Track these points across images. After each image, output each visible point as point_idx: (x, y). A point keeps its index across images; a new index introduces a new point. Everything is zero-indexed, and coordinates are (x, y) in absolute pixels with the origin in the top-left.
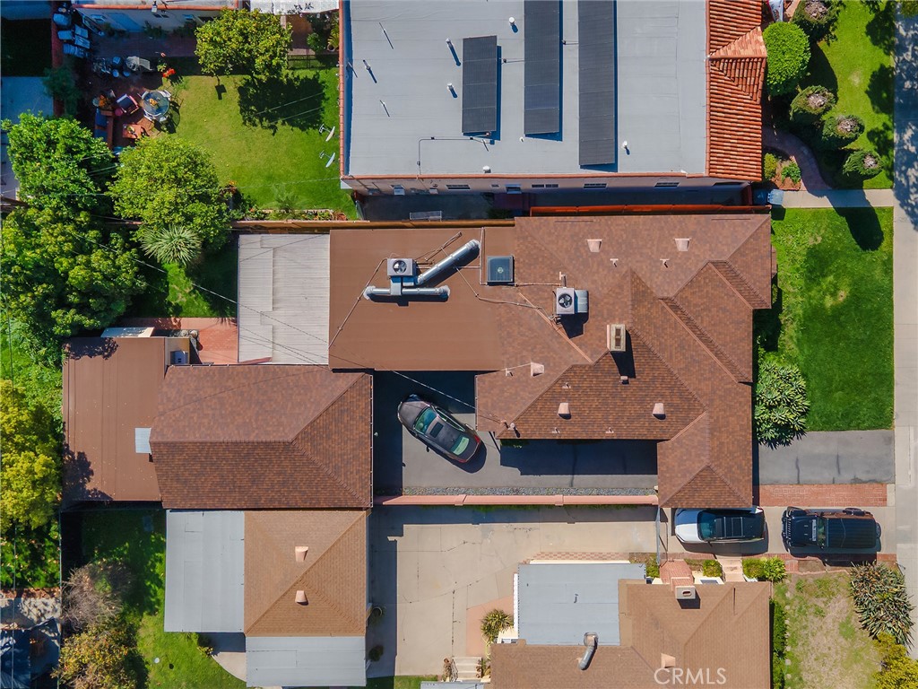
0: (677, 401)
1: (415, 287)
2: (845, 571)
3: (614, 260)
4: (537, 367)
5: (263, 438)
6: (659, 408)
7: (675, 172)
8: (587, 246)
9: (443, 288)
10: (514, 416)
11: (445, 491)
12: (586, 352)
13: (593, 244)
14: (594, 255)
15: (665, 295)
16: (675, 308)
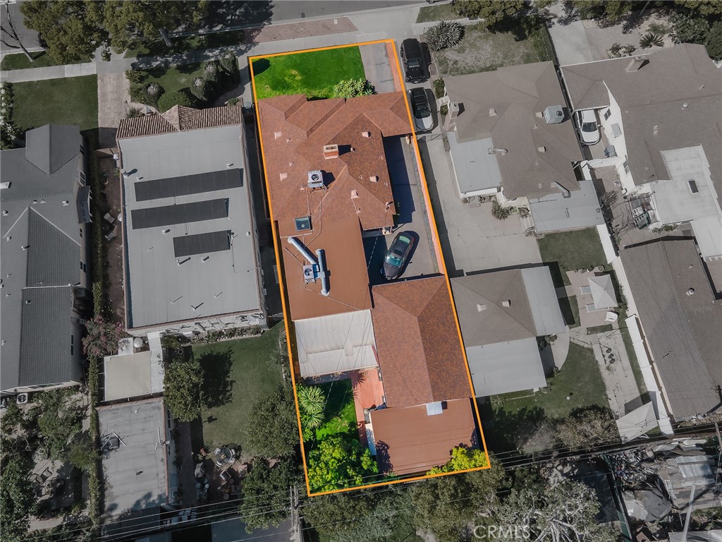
0: (360, 126)
1: (318, 264)
2: (432, 54)
3: (290, 164)
4: (353, 195)
5: (419, 334)
6: (365, 134)
7: (241, 141)
8: (284, 180)
9: (318, 253)
10: (382, 204)
11: (433, 250)
12: (341, 169)
13: (283, 176)
14: (289, 175)
15: (306, 135)
16: (312, 130)
